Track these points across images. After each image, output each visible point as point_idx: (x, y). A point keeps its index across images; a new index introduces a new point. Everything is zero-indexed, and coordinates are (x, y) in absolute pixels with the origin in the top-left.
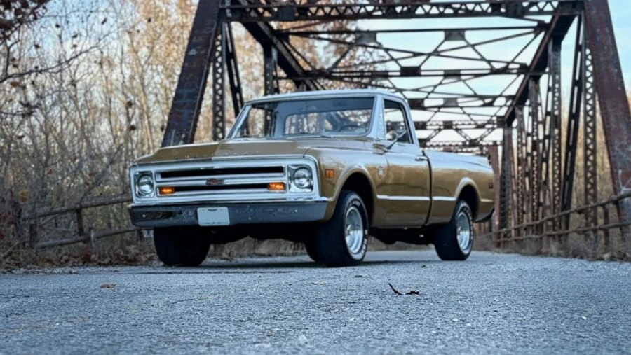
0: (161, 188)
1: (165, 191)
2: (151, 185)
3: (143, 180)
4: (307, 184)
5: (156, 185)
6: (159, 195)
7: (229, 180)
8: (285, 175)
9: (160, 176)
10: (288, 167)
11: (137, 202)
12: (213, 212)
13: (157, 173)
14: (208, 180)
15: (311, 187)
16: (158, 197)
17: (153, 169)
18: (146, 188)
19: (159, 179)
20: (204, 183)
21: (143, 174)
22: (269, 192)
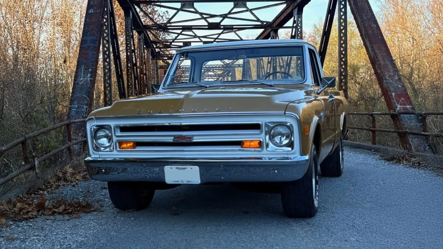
0: (121, 143)
1: (125, 145)
2: (110, 139)
3: (101, 133)
4: (286, 142)
5: (115, 139)
6: (118, 149)
7: (198, 136)
8: (262, 132)
9: (119, 130)
10: (265, 123)
11: (93, 156)
12: (181, 171)
13: (117, 127)
14: (175, 137)
15: (291, 145)
16: (118, 151)
17: (112, 123)
18: (104, 141)
19: (119, 133)
20: (170, 139)
21: (101, 128)
22: (243, 150)
